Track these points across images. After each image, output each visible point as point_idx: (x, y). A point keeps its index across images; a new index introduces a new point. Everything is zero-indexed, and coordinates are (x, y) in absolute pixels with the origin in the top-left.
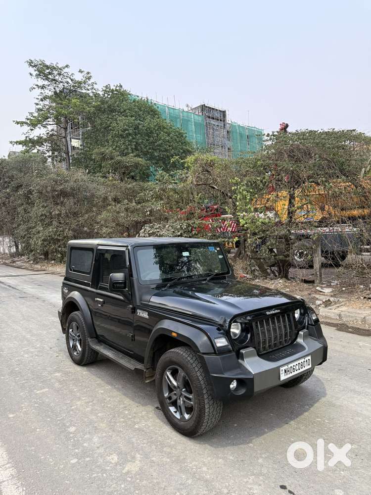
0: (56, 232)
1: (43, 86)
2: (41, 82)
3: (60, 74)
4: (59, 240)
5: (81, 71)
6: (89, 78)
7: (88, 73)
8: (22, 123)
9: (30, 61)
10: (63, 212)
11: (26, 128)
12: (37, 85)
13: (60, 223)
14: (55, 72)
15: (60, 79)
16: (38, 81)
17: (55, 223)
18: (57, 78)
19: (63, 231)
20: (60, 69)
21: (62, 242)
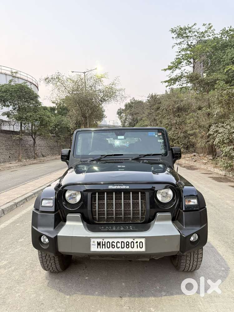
0: (173, 134)
1: (180, 43)
2: (179, 40)
3: (190, 32)
4: (175, 140)
5: (204, 25)
6: (210, 28)
7: (209, 24)
8: (165, 70)
9: (172, 30)
10: (178, 121)
11: (169, 72)
12: (176, 43)
13: (177, 129)
14: (187, 31)
15: (191, 35)
16: (177, 41)
17: (173, 129)
18: (188, 34)
19: (178, 134)
20: (190, 28)
21: (176, 141)
